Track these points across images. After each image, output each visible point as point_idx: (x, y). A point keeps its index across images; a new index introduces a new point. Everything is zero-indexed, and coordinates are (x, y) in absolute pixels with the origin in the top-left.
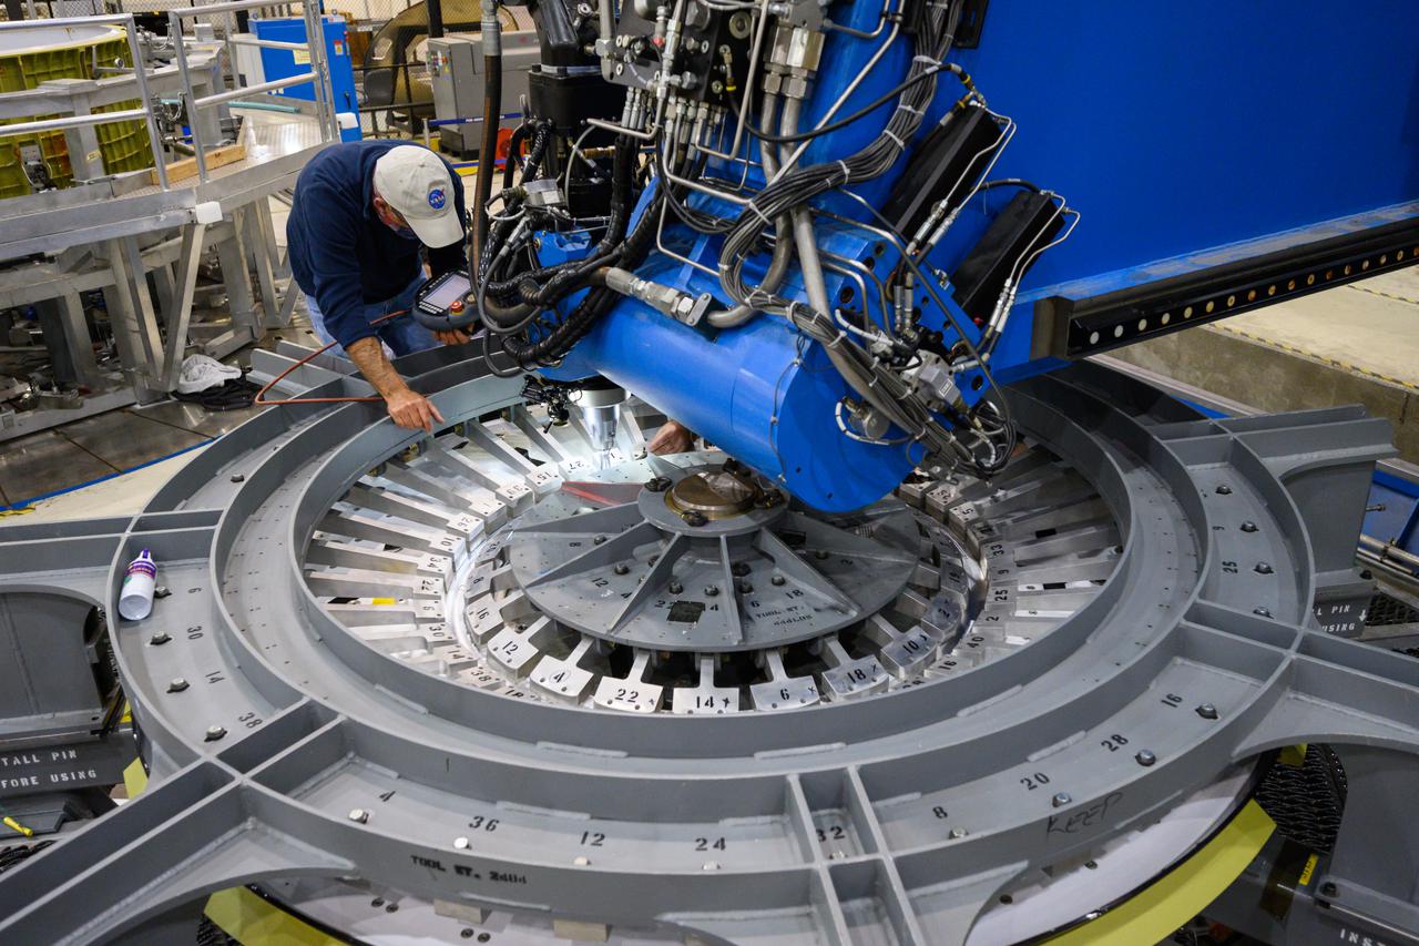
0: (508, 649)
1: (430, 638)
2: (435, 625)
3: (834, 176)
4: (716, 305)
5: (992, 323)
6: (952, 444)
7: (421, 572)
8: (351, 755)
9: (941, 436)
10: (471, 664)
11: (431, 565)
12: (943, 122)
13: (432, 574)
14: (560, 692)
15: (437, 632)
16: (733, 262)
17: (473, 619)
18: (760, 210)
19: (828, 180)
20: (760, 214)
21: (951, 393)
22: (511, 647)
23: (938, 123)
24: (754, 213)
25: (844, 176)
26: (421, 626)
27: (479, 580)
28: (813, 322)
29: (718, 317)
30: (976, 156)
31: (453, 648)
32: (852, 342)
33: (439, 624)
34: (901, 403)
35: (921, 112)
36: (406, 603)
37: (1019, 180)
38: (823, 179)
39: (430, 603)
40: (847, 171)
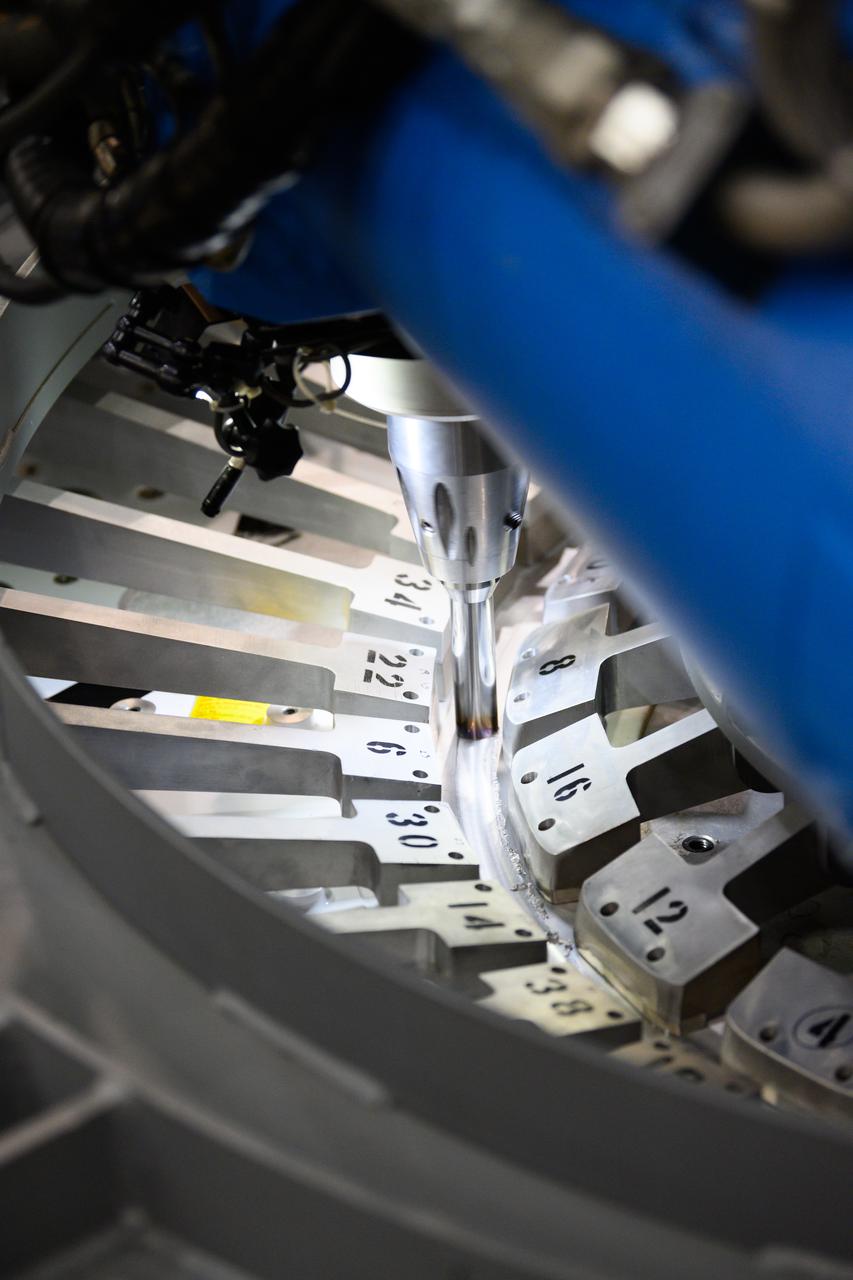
0: (652, 913)
1: (390, 851)
2: (406, 809)
7: (361, 621)
8: (133, 1218)
10: (531, 953)
11: (398, 599)
13: (400, 630)
14: (830, 1084)
15: (413, 832)
17: (538, 801)
22: (662, 908)
26: (359, 804)
27: (559, 665)
31: (464, 891)
33: (418, 806)
36: (306, 725)
39: (391, 729)
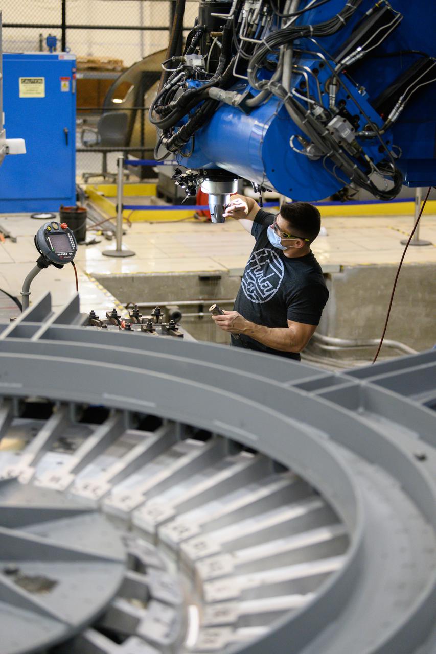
3: (305, 31)
4: (250, 96)
5: (390, 117)
6: (355, 170)
9: (349, 164)
12: (368, 13)
16: (253, 68)
18: (267, 43)
19: (301, 33)
20: (267, 45)
21: (349, 136)
23: (365, 14)
24: (264, 45)
25: (310, 31)
28: (277, 88)
29: (251, 102)
30: (381, 29)
32: (294, 99)
34: (323, 138)
35: (355, 7)
37: (418, 51)
38: (299, 32)
40: (312, 29)
